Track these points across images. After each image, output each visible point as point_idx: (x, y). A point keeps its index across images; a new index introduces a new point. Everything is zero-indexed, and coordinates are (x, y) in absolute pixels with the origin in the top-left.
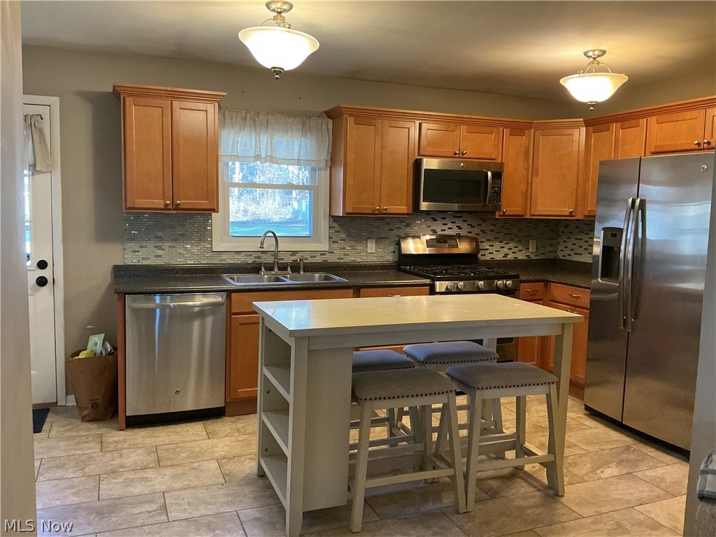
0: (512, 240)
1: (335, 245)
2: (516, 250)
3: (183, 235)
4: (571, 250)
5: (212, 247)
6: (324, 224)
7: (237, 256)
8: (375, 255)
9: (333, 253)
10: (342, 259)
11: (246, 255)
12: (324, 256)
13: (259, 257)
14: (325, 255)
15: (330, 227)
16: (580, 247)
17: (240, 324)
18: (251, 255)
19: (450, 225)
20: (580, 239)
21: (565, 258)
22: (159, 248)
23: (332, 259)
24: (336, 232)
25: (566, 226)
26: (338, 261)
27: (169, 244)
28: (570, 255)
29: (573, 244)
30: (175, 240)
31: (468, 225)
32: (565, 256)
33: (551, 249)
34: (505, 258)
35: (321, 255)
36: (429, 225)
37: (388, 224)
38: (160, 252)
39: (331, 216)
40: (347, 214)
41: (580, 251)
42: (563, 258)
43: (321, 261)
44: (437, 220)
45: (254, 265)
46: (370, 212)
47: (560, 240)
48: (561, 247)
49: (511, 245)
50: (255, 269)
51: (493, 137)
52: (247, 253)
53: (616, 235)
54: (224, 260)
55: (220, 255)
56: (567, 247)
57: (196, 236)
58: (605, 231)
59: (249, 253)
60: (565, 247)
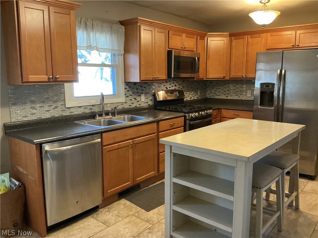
0: (192, 90)
1: (128, 99)
2: (194, 95)
3: (47, 98)
5: (65, 105)
6: (122, 86)
7: (80, 109)
8: (144, 102)
9: (127, 103)
10: (131, 106)
11: (85, 108)
12: (122, 105)
13: (91, 109)
14: (123, 104)
15: (125, 88)
16: (219, 92)
17: (108, 151)
18: (87, 108)
19: (172, 85)
20: (219, 89)
21: (211, 97)
22: (33, 108)
23: (126, 106)
24: (128, 91)
26: (129, 107)
27: (40, 105)
28: (214, 96)
29: (215, 91)
30: (43, 102)
31: (179, 84)
33: (204, 94)
34: (191, 99)
35: (122, 104)
36: (165, 85)
37: (149, 85)
38: (34, 111)
39: (125, 82)
40: (141, 81)
41: (219, 94)
42: (209, 97)
43: (121, 108)
44: (167, 82)
45: (90, 114)
46: (152, 79)
47: (207, 89)
48: (209, 92)
49: (192, 93)
50: (92, 116)
51: (194, 40)
52: (84, 107)
53: (269, 86)
54: (72, 112)
55: (70, 110)
56: (212, 93)
57: (55, 98)
58: (262, 85)
59: (86, 107)
60: (211, 92)
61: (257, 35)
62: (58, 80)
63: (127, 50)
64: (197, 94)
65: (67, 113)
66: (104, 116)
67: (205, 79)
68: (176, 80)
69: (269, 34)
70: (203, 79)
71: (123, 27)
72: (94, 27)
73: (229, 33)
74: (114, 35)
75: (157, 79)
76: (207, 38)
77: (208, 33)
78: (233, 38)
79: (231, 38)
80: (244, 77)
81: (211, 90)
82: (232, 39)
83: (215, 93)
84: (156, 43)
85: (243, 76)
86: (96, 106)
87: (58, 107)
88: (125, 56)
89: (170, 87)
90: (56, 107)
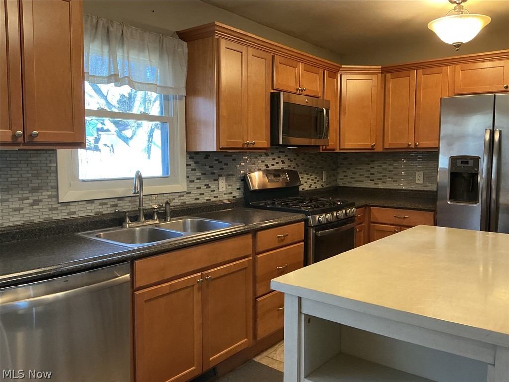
0: (313, 172)
1: (192, 185)
2: (315, 180)
3: (17, 183)
4: (352, 178)
5: (57, 197)
6: (182, 160)
7: (90, 207)
8: (225, 192)
9: (190, 193)
10: (198, 199)
11: (101, 204)
12: (182, 198)
13: (116, 206)
14: (183, 196)
15: (188, 165)
16: (360, 175)
17: (146, 301)
18: (106, 204)
19: (277, 160)
20: (361, 169)
21: (345, 185)
23: (190, 200)
24: (193, 170)
25: (345, 159)
26: (195, 202)
29: (353, 173)
31: (289, 159)
32: (345, 184)
33: (334, 178)
34: (310, 188)
35: (180, 197)
36: (263, 160)
37: (234, 160)
39: (188, 152)
40: (221, 149)
41: (361, 178)
42: (343, 185)
43: (179, 204)
44: (268, 156)
45: (113, 217)
46: (240, 146)
47: (339, 170)
48: (341, 176)
49: (313, 177)
50: (117, 220)
51: (319, 77)
52: (101, 202)
53: (467, 162)
54: (74, 213)
55: (68, 207)
56: (347, 176)
57: (36, 182)
58: (453, 160)
59: (104, 201)
60: (345, 176)
61: (435, 70)
62: (38, 140)
63: (192, 89)
64: (322, 179)
65: (61, 215)
66: (142, 219)
67: (337, 150)
68: (284, 152)
69: (458, 67)
70: (334, 150)
71: (185, 44)
72: (125, 39)
73: (380, 67)
74: (165, 57)
75: (251, 146)
76: (341, 76)
77: (343, 66)
78: (389, 75)
79: (385, 76)
80: (411, 147)
81: (346, 171)
82: (387, 78)
83: (354, 178)
84: (250, 76)
85: (409, 145)
86: (126, 199)
87: (41, 201)
88: (187, 102)
89: (274, 165)
90: (36, 203)
